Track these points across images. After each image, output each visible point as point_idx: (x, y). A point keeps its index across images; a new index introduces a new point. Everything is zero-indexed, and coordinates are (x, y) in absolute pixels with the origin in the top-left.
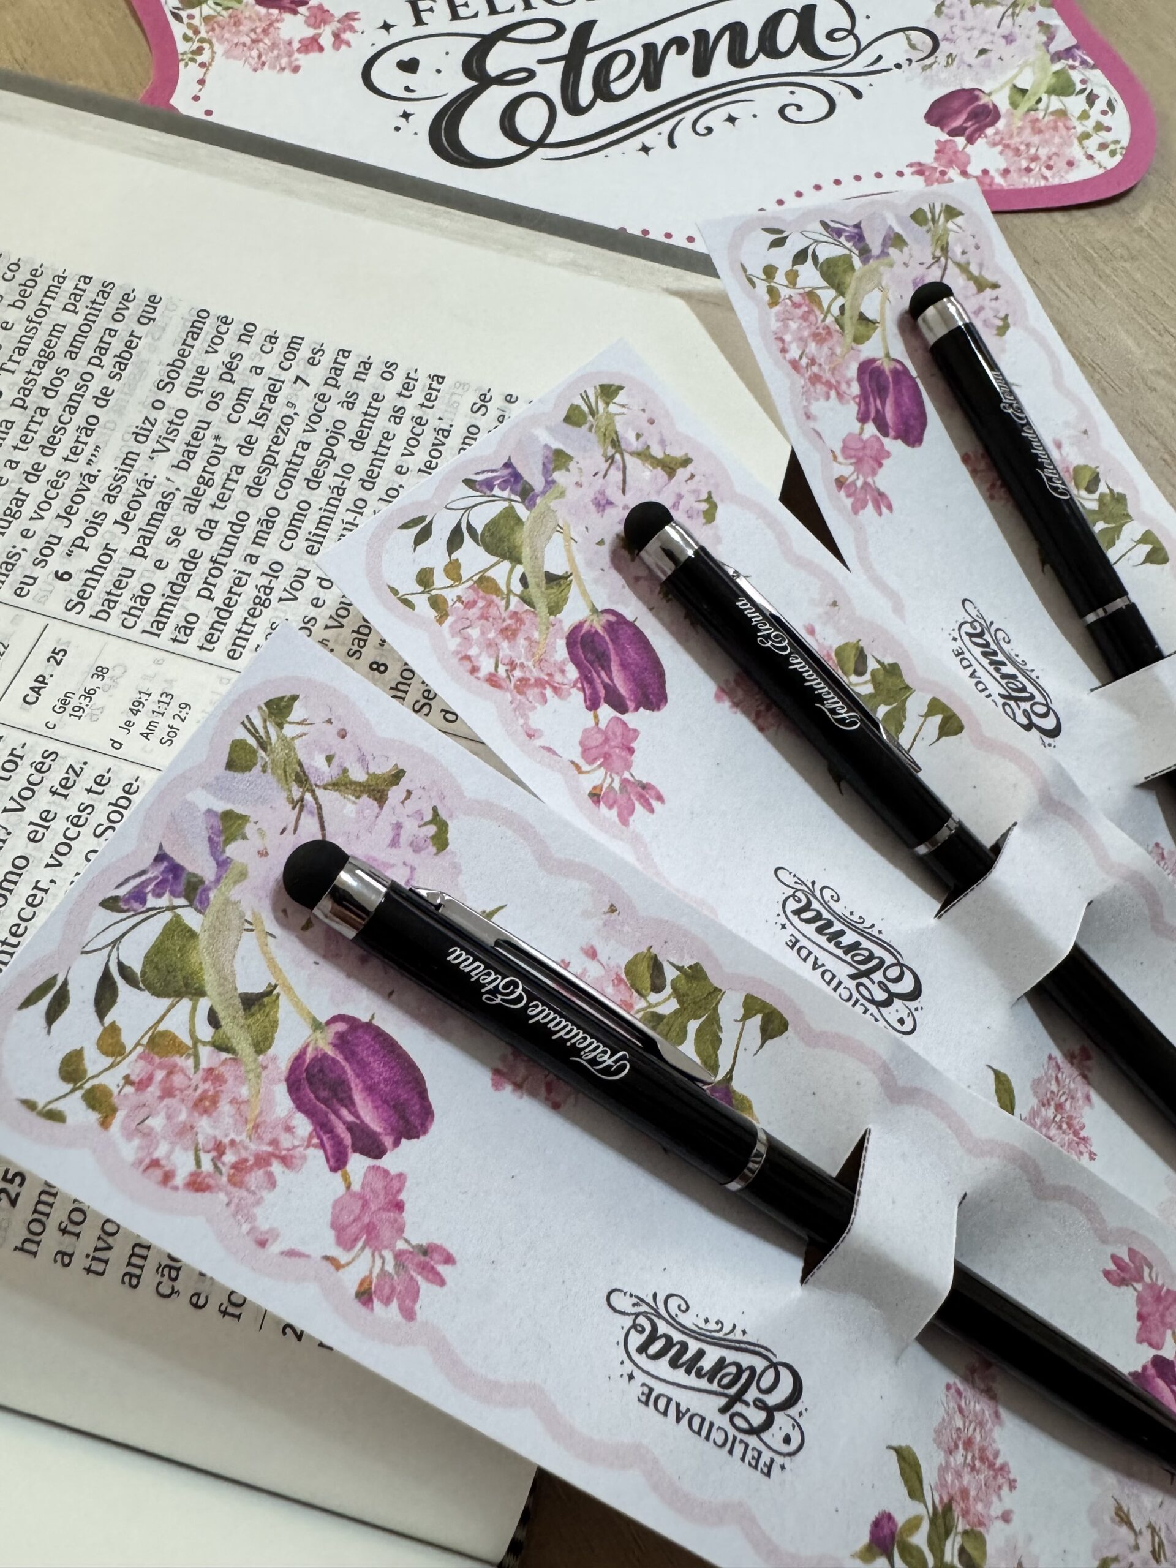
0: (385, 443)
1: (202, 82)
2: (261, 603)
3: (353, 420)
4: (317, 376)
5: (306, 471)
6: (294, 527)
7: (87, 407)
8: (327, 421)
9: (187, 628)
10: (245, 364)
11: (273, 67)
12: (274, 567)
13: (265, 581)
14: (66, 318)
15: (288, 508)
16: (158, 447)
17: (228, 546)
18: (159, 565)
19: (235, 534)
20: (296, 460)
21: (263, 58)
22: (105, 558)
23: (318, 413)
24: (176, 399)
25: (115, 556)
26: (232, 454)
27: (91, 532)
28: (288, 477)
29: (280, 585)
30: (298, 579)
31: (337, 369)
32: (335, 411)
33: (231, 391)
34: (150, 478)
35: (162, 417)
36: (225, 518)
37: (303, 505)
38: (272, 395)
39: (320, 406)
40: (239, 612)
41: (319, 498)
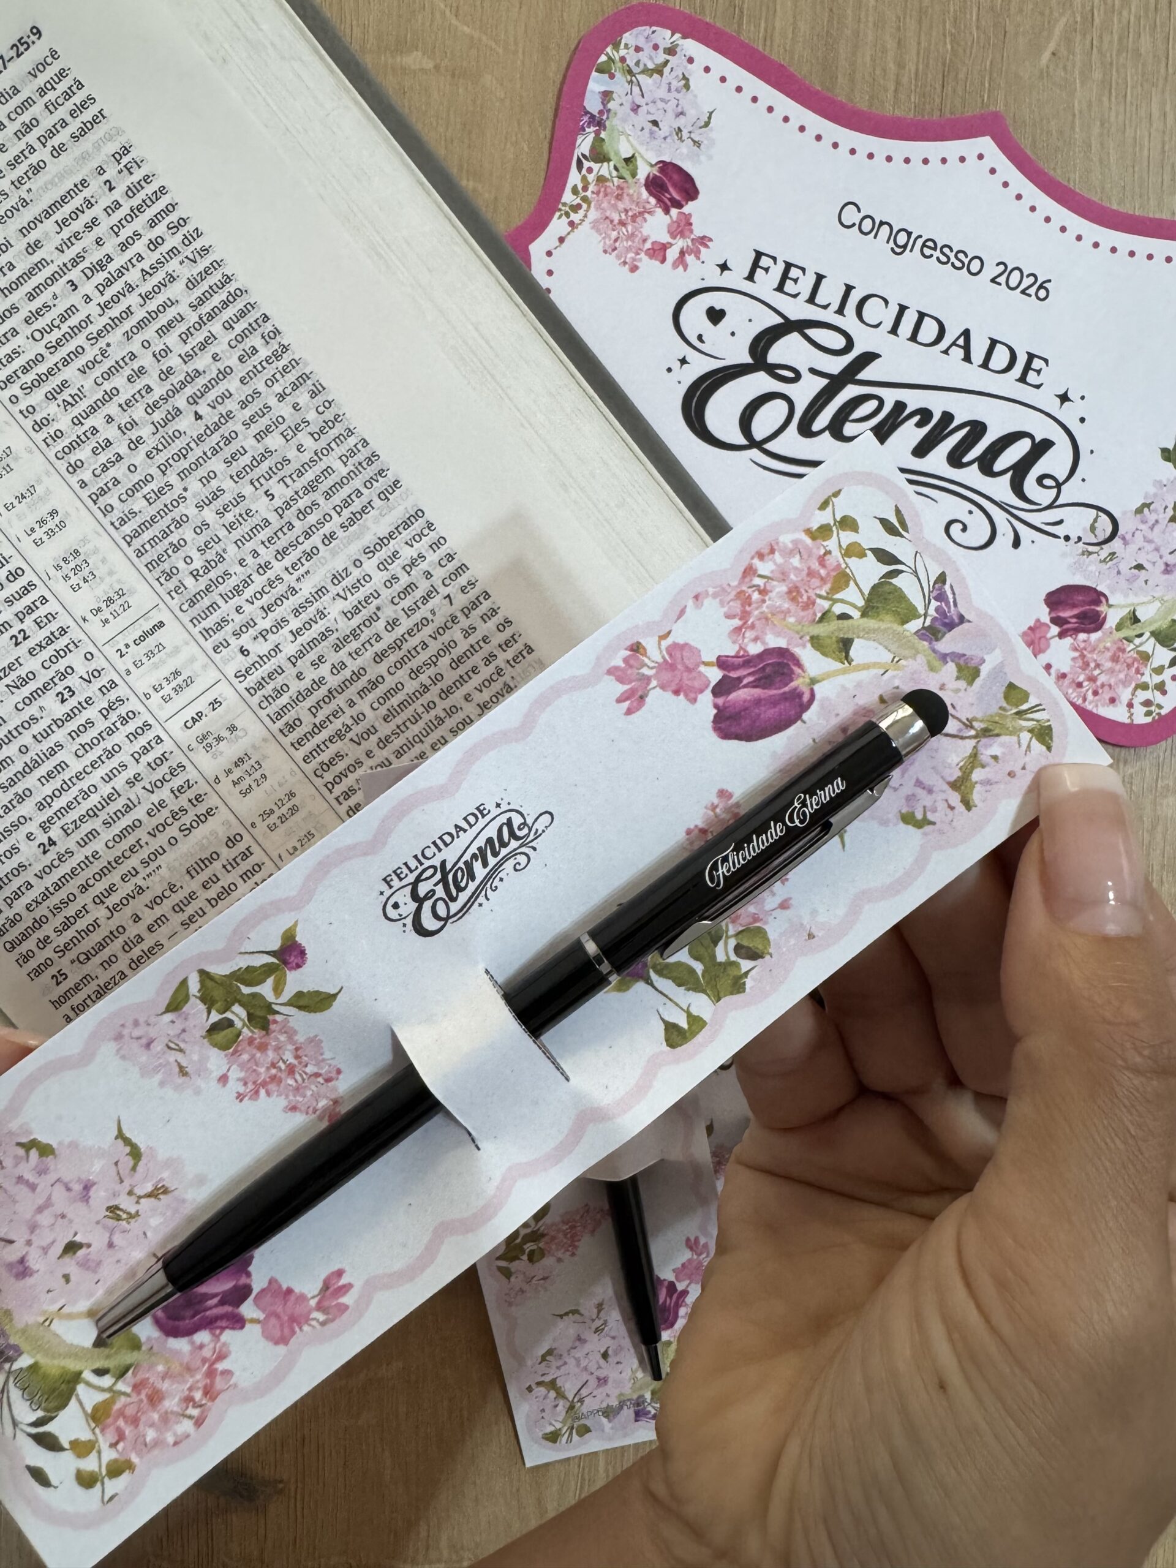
0: (470, 673)
1: (562, 240)
2: (339, 735)
3: (463, 647)
4: (461, 600)
5: (414, 664)
6: (387, 696)
7: (316, 539)
8: (446, 638)
9: (291, 727)
10: (424, 566)
11: (618, 257)
12: (361, 716)
13: (349, 722)
14: (337, 465)
15: (390, 682)
16: (342, 593)
17: (342, 688)
18: (299, 676)
19: (351, 681)
20: (413, 652)
21: (617, 244)
22: (273, 653)
23: (445, 628)
24: (370, 565)
25: (279, 655)
26: (380, 625)
27: (274, 630)
28: (402, 662)
29: (358, 729)
30: (368, 732)
31: (475, 604)
32: (456, 634)
33: (405, 580)
34: (326, 612)
35: (356, 573)
36: (352, 665)
37: (399, 686)
38: (426, 599)
39: (449, 625)
40: (325, 734)
41: (411, 686)
